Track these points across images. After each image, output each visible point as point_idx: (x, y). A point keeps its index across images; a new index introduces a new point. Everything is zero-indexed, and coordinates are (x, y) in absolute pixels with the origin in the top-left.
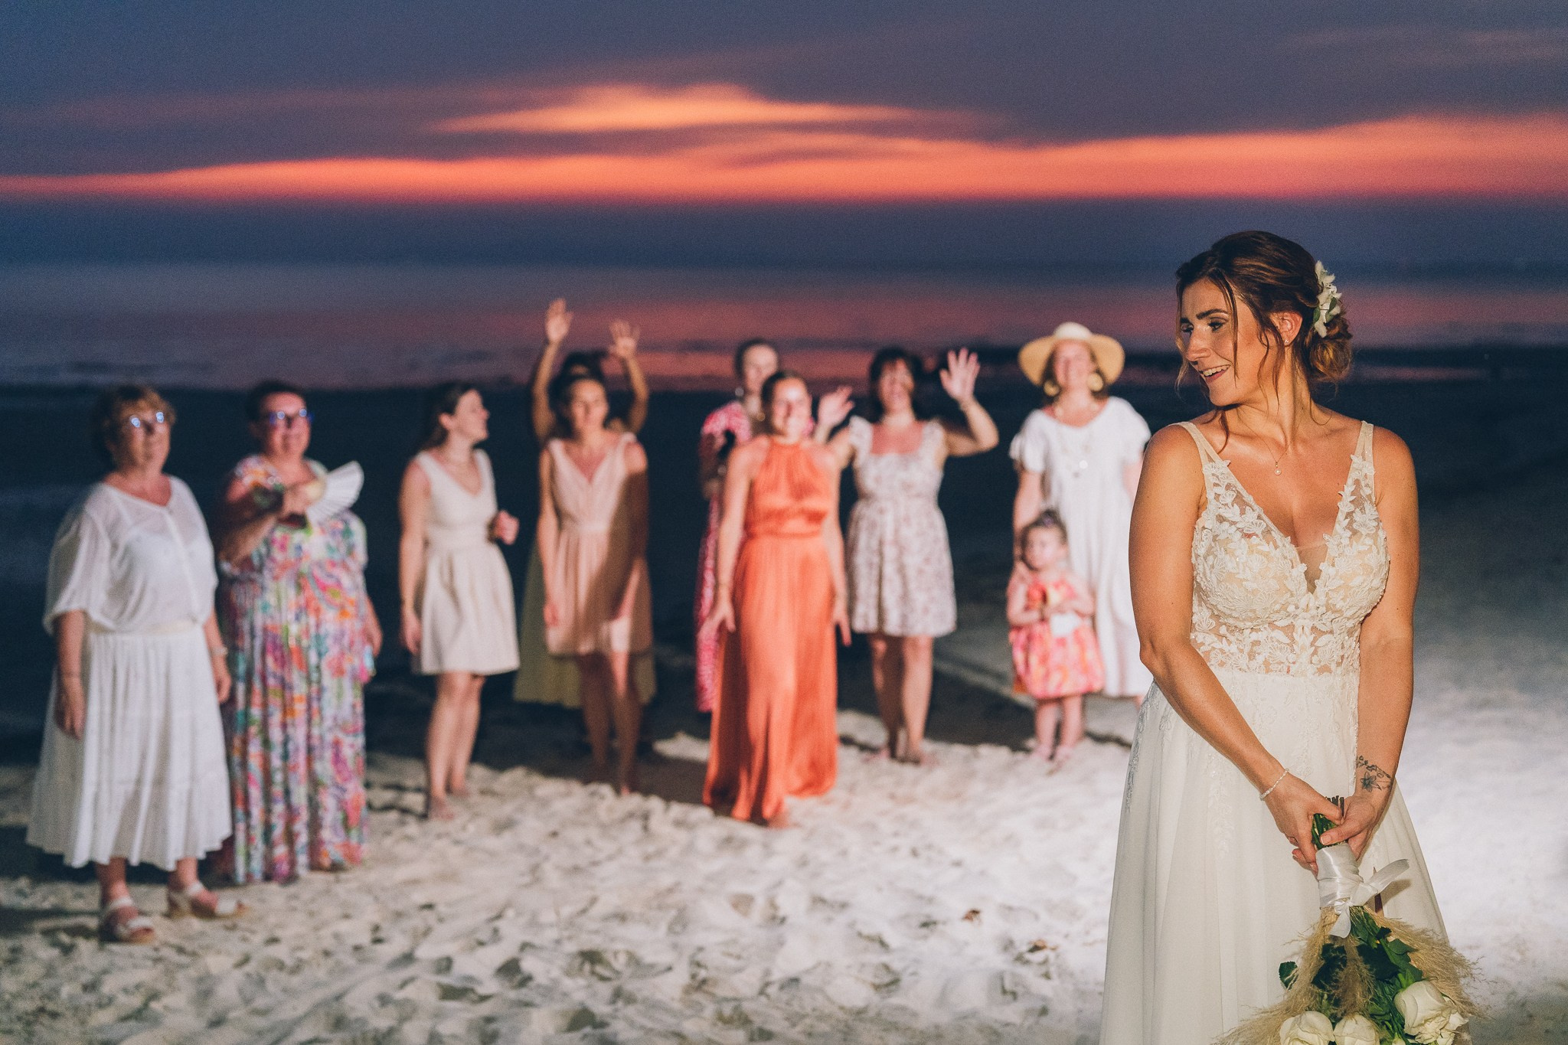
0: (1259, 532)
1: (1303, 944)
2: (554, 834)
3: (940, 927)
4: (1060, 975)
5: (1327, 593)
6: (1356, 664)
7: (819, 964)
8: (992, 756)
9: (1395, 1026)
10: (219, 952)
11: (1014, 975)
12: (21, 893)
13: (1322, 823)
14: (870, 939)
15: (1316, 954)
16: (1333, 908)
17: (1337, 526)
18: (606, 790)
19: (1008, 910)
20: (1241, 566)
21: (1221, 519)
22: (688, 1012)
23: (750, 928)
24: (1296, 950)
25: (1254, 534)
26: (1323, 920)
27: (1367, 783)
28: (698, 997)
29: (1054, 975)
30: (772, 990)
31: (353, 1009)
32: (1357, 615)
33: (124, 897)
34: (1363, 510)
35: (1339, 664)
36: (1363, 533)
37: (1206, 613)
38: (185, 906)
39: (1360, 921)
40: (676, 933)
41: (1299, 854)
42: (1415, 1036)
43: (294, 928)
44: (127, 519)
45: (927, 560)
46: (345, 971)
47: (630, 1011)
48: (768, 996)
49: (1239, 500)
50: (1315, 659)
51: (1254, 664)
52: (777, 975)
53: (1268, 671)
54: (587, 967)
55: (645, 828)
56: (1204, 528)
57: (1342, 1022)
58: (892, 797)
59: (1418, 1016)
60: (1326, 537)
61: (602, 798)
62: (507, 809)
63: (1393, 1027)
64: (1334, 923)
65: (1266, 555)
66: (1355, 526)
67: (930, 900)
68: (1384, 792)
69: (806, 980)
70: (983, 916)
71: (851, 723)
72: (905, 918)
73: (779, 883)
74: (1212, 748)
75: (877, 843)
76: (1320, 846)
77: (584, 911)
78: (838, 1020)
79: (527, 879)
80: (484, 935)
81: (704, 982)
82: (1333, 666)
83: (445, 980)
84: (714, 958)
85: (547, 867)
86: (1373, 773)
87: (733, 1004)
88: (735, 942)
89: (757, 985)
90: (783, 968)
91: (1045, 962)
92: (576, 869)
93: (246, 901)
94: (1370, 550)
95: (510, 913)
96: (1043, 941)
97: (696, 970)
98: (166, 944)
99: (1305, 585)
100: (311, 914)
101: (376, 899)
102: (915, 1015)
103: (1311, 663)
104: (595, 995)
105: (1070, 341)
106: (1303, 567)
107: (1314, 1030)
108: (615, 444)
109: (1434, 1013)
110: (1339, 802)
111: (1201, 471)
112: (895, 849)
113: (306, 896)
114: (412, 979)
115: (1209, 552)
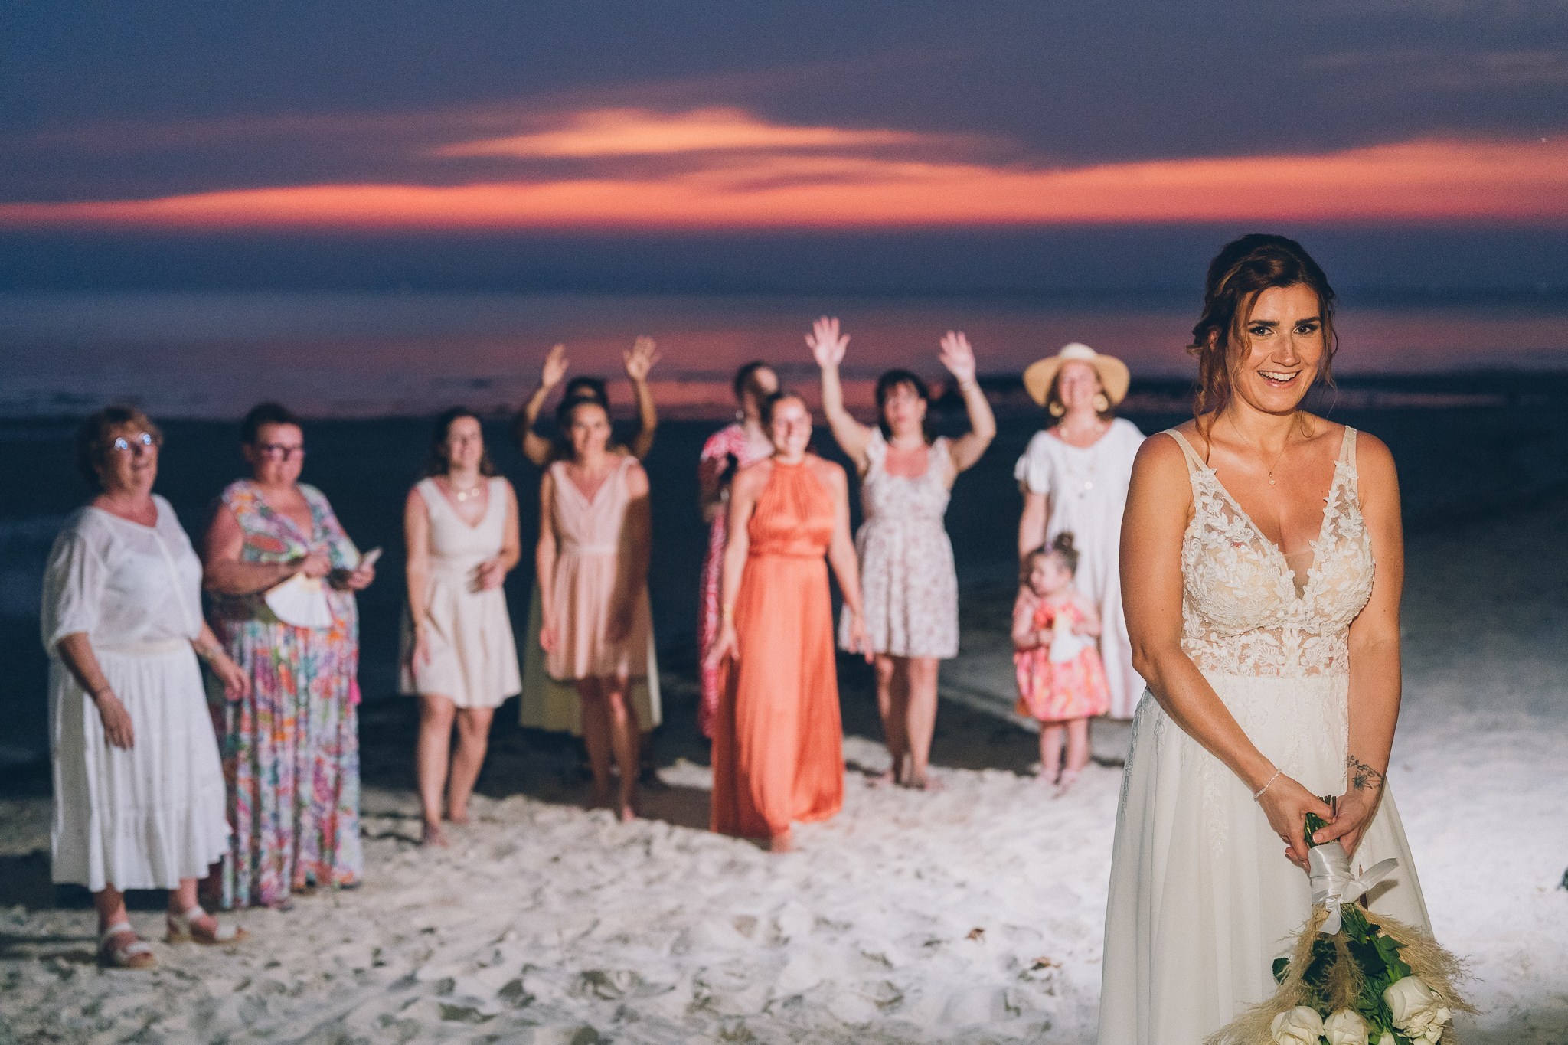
0: (1247, 541)
1: (1295, 941)
2: (556, 859)
3: (944, 946)
4: (1063, 992)
5: (1315, 599)
6: (1346, 666)
7: (822, 982)
8: (997, 781)
9: (1384, 1020)
10: (219, 976)
11: (1017, 991)
12: (17, 920)
14: (874, 958)
15: (1308, 951)
16: (1324, 905)
17: (1323, 532)
18: (608, 815)
19: (1012, 930)
20: (1231, 575)
21: (1210, 528)
22: (692, 1029)
23: (753, 948)
24: (1287, 947)
25: (1243, 543)
26: (1315, 916)
27: (1358, 783)
28: (701, 1015)
29: (1057, 992)
30: (775, 1008)
31: (355, 1029)
32: (1345, 618)
33: (123, 923)
34: (1348, 515)
35: (1328, 665)
36: (1350, 538)
37: (1197, 620)
38: (185, 930)
39: (1352, 918)
40: (680, 954)
41: (1291, 853)
42: (1403, 1030)
43: (294, 953)
45: (935, 582)
46: (346, 993)
47: (633, 1028)
48: (771, 1013)
49: (1227, 509)
50: (1303, 661)
51: (1244, 667)
52: (780, 994)
53: (1258, 673)
54: (590, 987)
55: (648, 853)
56: (1193, 537)
57: (1331, 1017)
58: (896, 820)
59: (1406, 1011)
60: (1313, 543)
61: (604, 823)
62: (508, 835)
63: (1382, 1022)
64: (1325, 919)
65: (1255, 563)
66: (1340, 531)
67: (934, 920)
68: (1375, 791)
69: (810, 998)
70: (986, 934)
71: (854, 748)
72: (910, 936)
73: (783, 905)
74: (1205, 751)
75: (881, 866)
76: (1312, 845)
77: (586, 934)
78: (842, 1037)
79: (529, 903)
80: (486, 958)
81: (707, 1000)
82: (1321, 668)
83: (447, 1001)
84: (717, 977)
85: (549, 891)
86: (1364, 773)
87: (736, 1021)
88: (738, 961)
89: (761, 1004)
90: (785, 987)
91: (1048, 979)
92: (578, 893)
93: (245, 927)
94: (1355, 555)
95: (512, 936)
96: (1047, 959)
97: (699, 989)
98: (167, 969)
99: (1293, 590)
100: (311, 939)
101: (377, 923)
102: (918, 1030)
103: (1300, 664)
104: (598, 1013)
105: (1075, 361)
106: (1291, 574)
107: (1304, 1024)
108: (617, 466)
109: (1422, 1007)
110: (1331, 801)
111: (1189, 480)
112: (899, 872)
113: (306, 921)
114: (414, 1001)
115: (1199, 561)
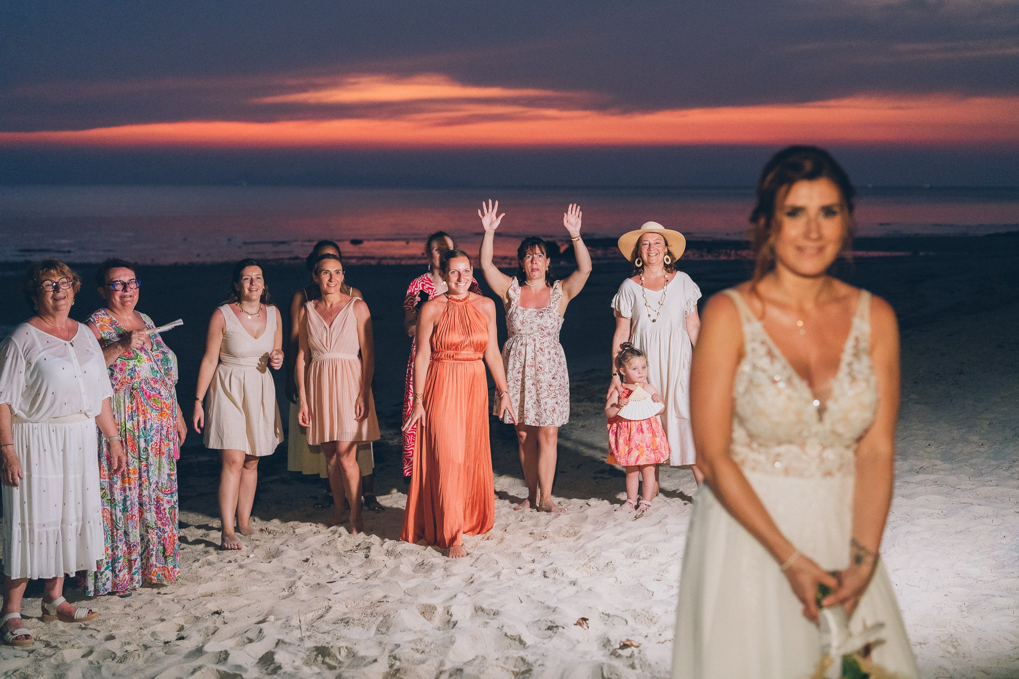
0: (784, 379)
2: (307, 560)
3: (560, 629)
4: (642, 666)
5: (832, 423)
6: (853, 470)
7: (477, 657)
8: (598, 506)
10: (73, 646)
11: (610, 666)
13: (824, 590)
14: (513, 638)
17: (840, 373)
19: (607, 617)
20: (771, 403)
21: (756, 368)
23: (432, 630)
27: (857, 560)
29: (638, 666)
30: (444, 677)
32: (853, 437)
34: (860, 361)
35: (839, 470)
36: (860, 379)
37: (743, 433)
38: (53, 613)
39: (850, 667)
40: (382, 634)
41: (806, 612)
43: (127, 628)
44: (39, 345)
45: (554, 377)
46: (157, 660)
50: (821, 467)
52: (448, 666)
54: (320, 658)
55: (367, 556)
56: (743, 373)
58: (532, 534)
60: (833, 381)
61: (340, 535)
62: (277, 543)
66: (853, 373)
67: (555, 610)
68: (870, 568)
69: (468, 670)
70: (590, 622)
72: (538, 622)
73: (454, 597)
75: (520, 568)
77: (321, 617)
79: (286, 593)
80: (253, 634)
81: (398, 670)
82: (835, 471)
83: (222, 668)
84: (405, 652)
85: (299, 584)
86: (863, 551)
88: (420, 640)
89: (433, 674)
90: (452, 661)
91: (632, 656)
94: (864, 391)
95: (272, 618)
96: (630, 641)
97: (393, 661)
99: (816, 417)
100: (139, 618)
101: (184, 607)
103: (819, 470)
105: (651, 233)
106: (815, 404)
108: (348, 301)
110: (837, 575)
112: (532, 572)
113: (136, 605)
114: (200, 667)
115: (747, 391)
